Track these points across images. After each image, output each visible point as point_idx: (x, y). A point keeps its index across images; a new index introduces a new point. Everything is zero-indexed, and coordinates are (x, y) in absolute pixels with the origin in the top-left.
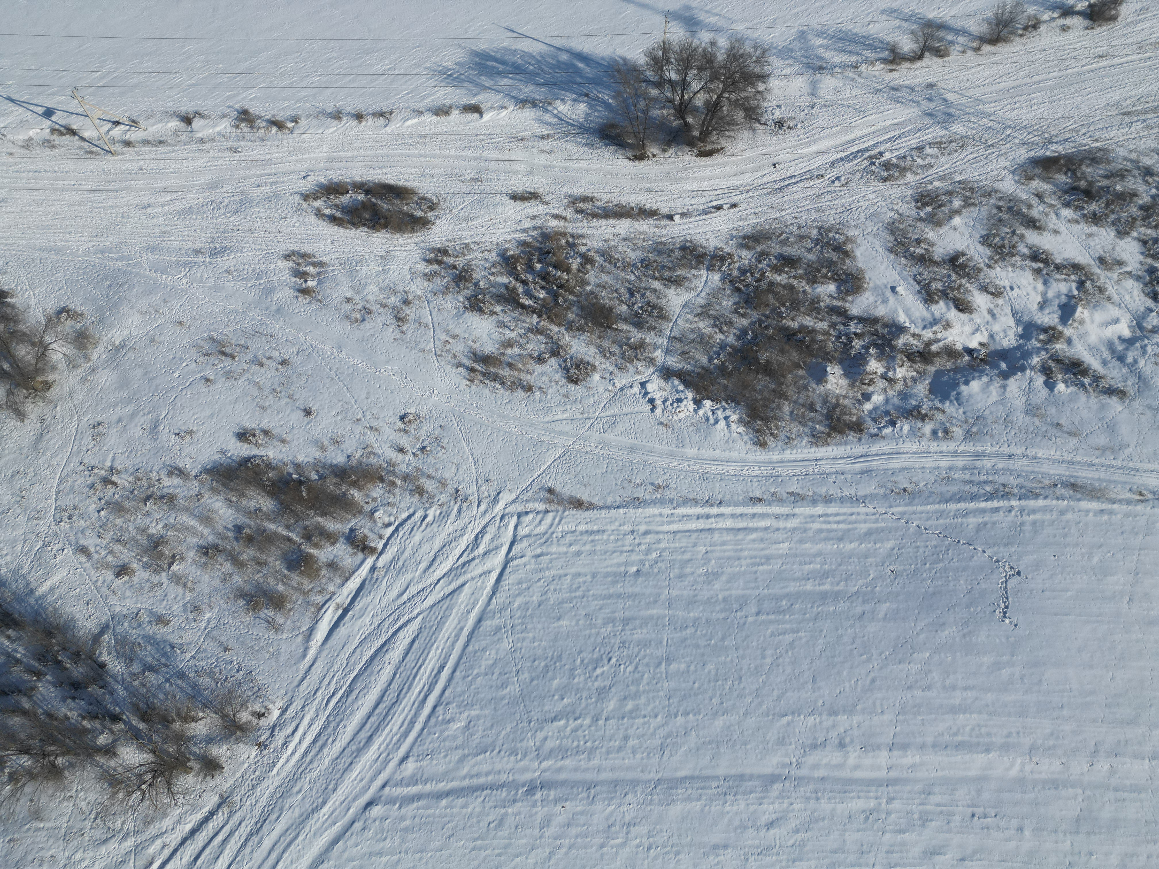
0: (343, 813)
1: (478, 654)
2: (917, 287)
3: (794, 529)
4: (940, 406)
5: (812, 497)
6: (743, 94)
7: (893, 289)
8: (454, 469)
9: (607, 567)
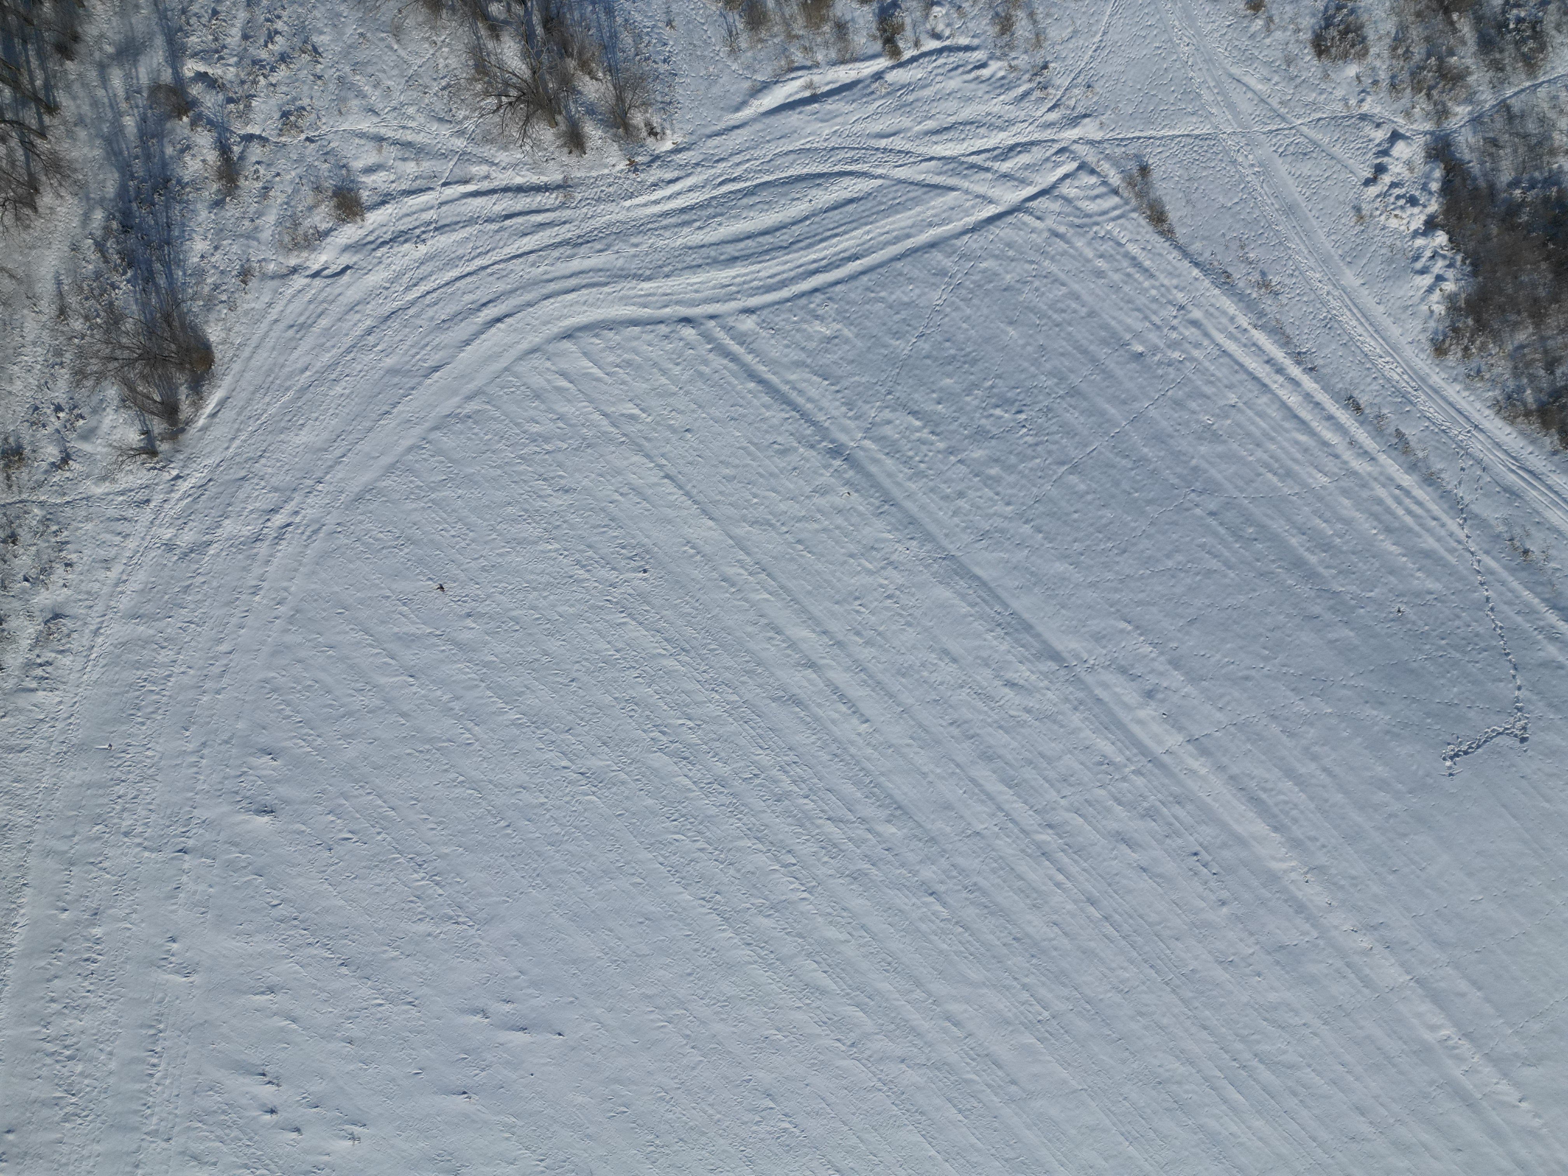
0: (659, 305)
1: (901, 279)
8: (1066, 34)
9: (1114, 318)
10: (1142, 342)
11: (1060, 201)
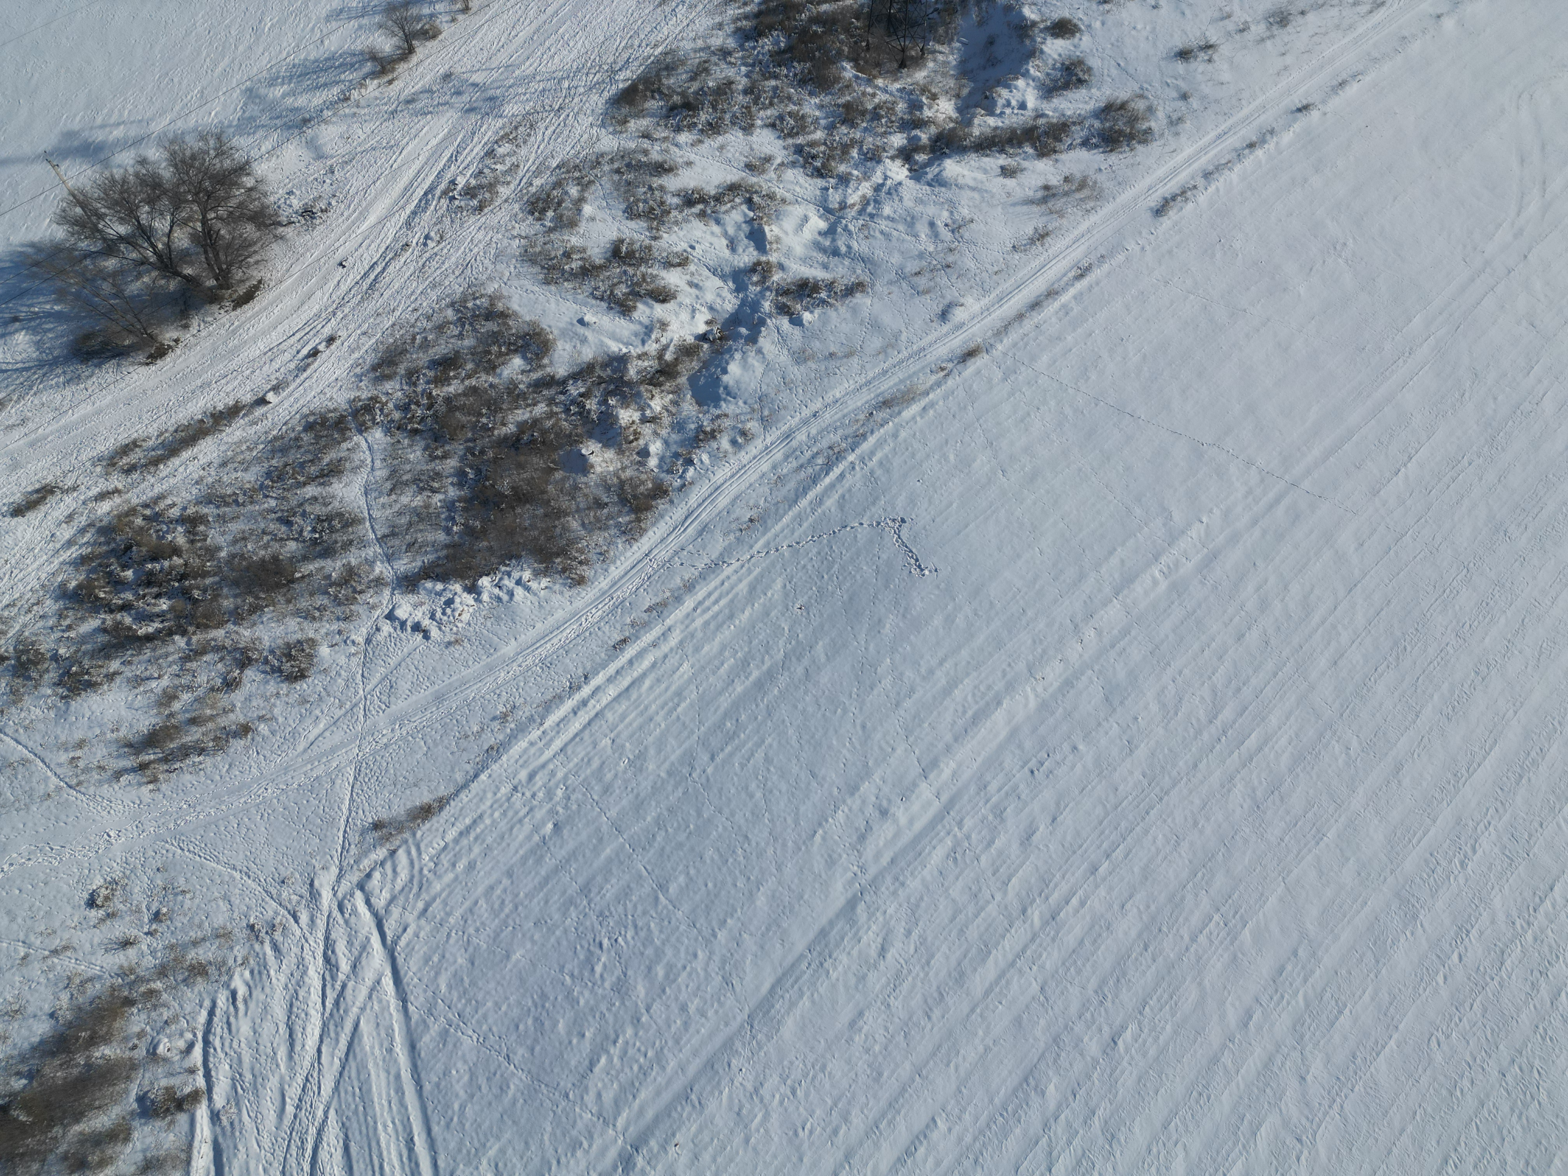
2: (604, 305)
3: (681, 642)
4: (718, 412)
5: (672, 595)
6: (233, 203)
7: (581, 322)
8: (223, 906)
9: (517, 852)
11: (392, 908)
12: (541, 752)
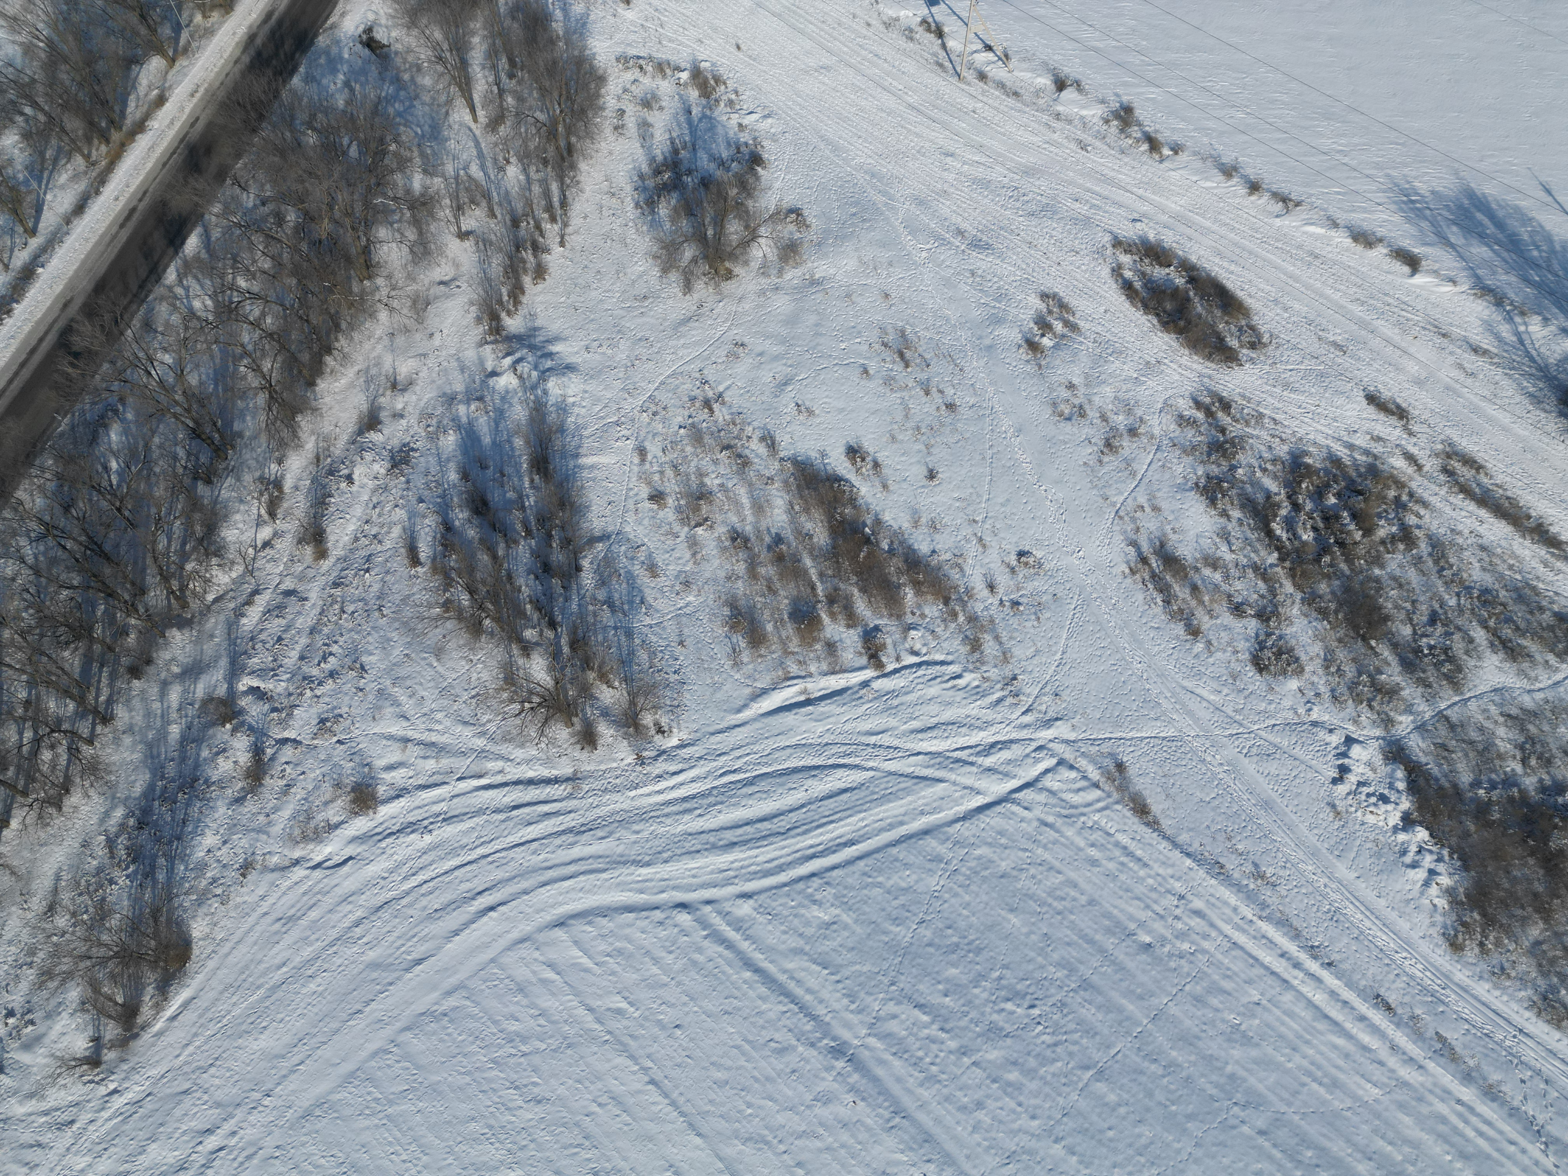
0: (656, 890)
1: (898, 864)
3: (1405, 1084)
5: (1471, 1069)
8: (1030, 652)
9: (1115, 907)
10: (1149, 932)
11: (1045, 794)
12: (1228, 921)
